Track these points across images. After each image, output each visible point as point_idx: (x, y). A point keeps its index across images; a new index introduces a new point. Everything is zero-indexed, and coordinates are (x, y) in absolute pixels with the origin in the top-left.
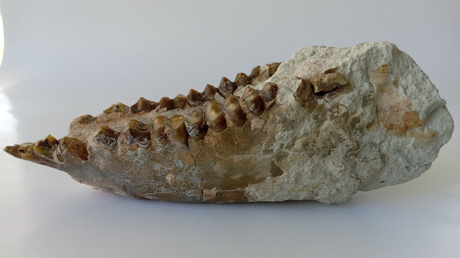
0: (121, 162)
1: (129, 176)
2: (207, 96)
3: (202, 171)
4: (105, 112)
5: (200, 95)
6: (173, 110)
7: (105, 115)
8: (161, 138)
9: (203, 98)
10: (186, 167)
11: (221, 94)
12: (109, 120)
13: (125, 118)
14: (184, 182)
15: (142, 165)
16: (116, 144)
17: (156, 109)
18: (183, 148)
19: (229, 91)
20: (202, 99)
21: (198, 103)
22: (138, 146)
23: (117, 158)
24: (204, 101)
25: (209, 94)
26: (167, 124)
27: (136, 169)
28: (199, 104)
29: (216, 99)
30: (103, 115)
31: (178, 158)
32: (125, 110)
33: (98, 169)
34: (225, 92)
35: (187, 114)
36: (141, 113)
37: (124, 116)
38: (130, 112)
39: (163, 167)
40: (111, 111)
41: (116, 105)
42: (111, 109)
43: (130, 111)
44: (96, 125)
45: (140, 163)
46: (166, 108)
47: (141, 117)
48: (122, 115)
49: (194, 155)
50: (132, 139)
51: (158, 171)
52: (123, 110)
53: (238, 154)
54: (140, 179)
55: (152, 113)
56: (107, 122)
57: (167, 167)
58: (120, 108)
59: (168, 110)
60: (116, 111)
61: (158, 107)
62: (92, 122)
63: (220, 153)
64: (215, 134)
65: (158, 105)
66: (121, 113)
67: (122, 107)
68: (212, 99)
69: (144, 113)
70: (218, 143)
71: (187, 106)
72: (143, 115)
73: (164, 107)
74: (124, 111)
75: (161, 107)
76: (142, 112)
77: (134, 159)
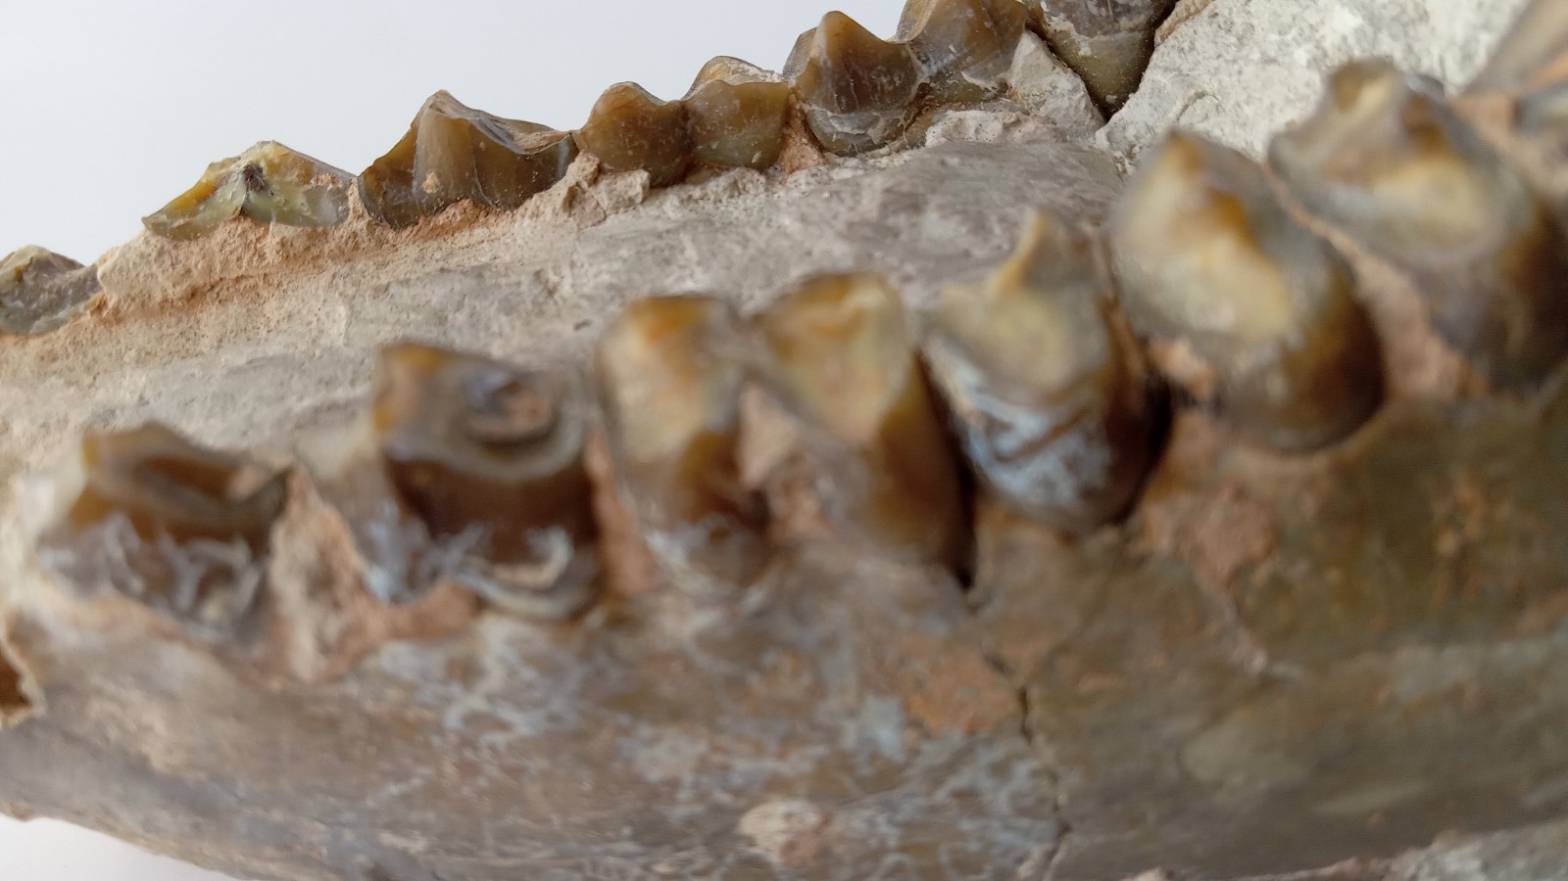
0: (332, 724)
1: (415, 816)
2: (957, 65)
3: (1073, 779)
4: (155, 226)
5: (895, 58)
6: (697, 193)
7: (161, 253)
8: (717, 536)
9: (923, 86)
10: (933, 754)
11: (1054, 48)
12: (194, 295)
13: (321, 270)
14: (903, 849)
15: (522, 747)
16: (263, 597)
17: (560, 190)
18: (915, 606)
19: (1124, 22)
20: (914, 90)
21: (882, 123)
22: (480, 605)
23: (293, 704)
24: (924, 103)
25: (971, 53)
26: (752, 375)
27: (469, 770)
28: (894, 133)
29: (1021, 91)
30: (142, 256)
31: (866, 684)
32: (313, 197)
33: (137, 768)
34: (1090, 27)
35: (840, 225)
36: (441, 219)
37: (315, 251)
38: (360, 217)
39: (718, 758)
40: (204, 215)
41: (243, 164)
42: (204, 194)
43: (360, 208)
44: (94, 344)
45: (503, 726)
46: (639, 178)
47: (451, 254)
48: (299, 245)
49: (1025, 654)
50: (416, 556)
51: (674, 784)
52: (300, 201)
53: (1446, 633)
54: (509, 835)
55: (536, 215)
56: (180, 310)
57: (759, 751)
58: (275, 187)
59: (658, 185)
60: (244, 212)
61: (578, 170)
62: (62, 314)
63: (1277, 641)
64: (1250, 463)
65: (574, 152)
66: (289, 231)
67: (293, 176)
68: (990, 85)
69: (470, 222)
70: (1269, 552)
71: (799, 148)
72: (463, 238)
73: (626, 166)
74: (306, 211)
75: (600, 171)
76: (451, 210)
77: (447, 700)
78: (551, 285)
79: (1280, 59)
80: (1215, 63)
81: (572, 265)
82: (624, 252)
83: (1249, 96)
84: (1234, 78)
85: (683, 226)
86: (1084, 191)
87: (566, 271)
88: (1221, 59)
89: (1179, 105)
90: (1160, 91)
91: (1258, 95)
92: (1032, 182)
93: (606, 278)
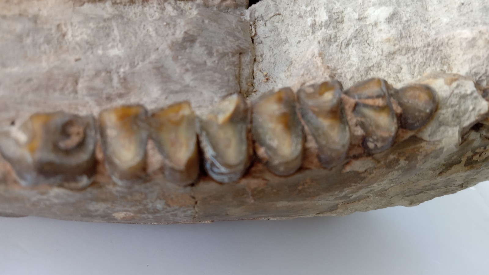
78: (63, 32)
79: (304, 18)
80: (286, 6)
81: (72, 24)
82: (91, 25)
83: (292, 24)
84: (290, 16)
85: (114, 17)
86: (241, 44)
87: (69, 26)
88: (288, 6)
89: (272, 14)
90: (269, 7)
91: (294, 25)
92: (228, 37)
93: (85, 37)
